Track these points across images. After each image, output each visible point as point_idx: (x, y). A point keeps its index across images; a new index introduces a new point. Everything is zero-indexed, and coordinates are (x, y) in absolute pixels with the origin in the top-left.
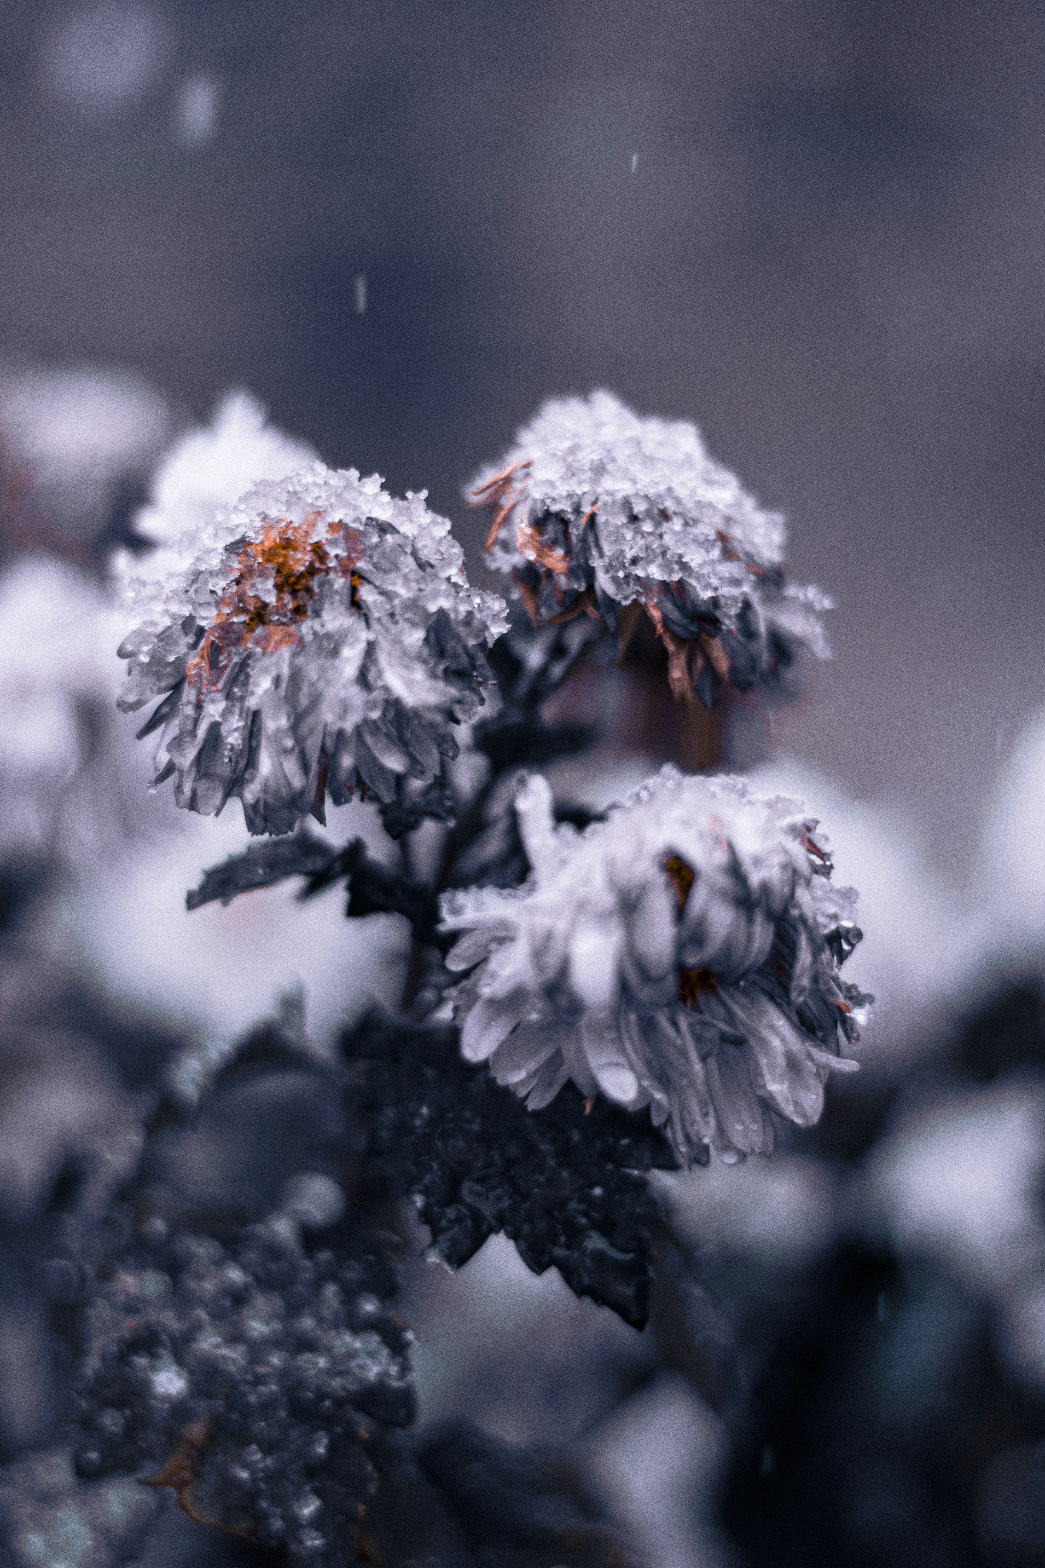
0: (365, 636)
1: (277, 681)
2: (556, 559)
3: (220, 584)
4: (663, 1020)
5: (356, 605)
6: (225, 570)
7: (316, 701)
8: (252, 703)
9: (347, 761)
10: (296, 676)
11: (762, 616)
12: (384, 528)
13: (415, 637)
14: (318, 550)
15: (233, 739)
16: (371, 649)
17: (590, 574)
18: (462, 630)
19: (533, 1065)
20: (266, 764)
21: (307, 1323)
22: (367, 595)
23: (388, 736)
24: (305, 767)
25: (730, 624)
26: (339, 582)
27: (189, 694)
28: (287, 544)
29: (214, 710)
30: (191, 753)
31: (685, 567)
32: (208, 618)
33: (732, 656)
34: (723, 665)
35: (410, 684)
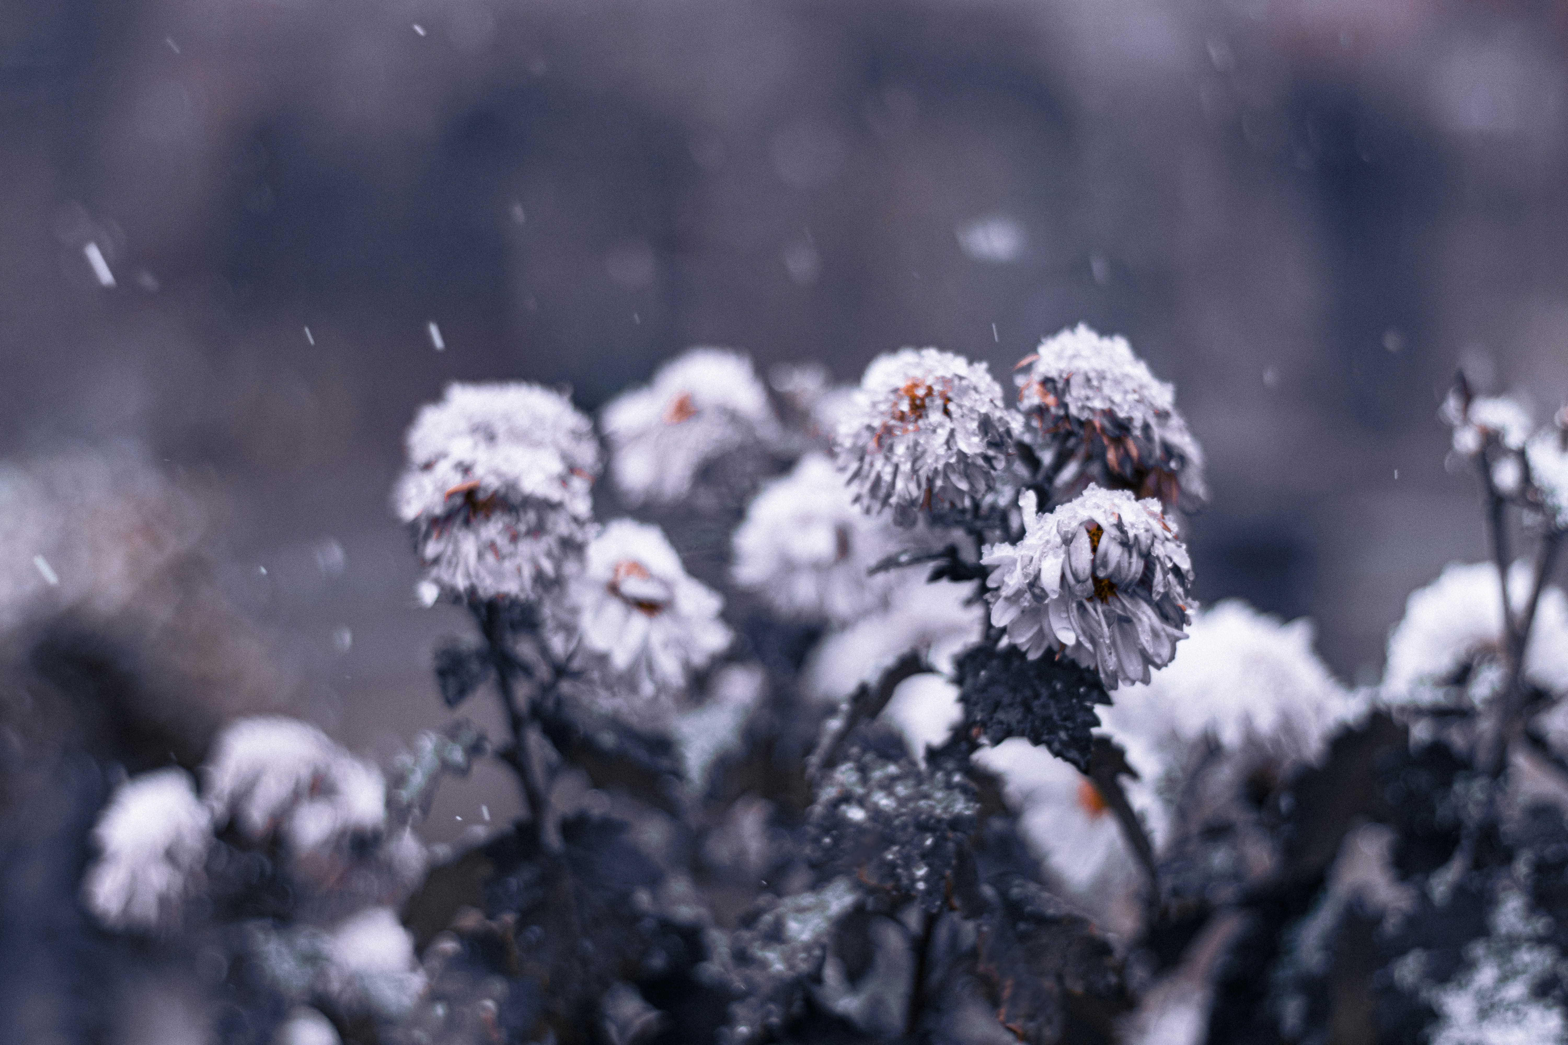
0: (949, 425)
1: (908, 448)
2: (1051, 400)
3: (883, 407)
4: (1089, 606)
5: (947, 412)
6: (887, 400)
7: (924, 453)
8: (895, 459)
9: (939, 483)
10: (916, 444)
11: (1157, 433)
12: (961, 378)
13: (974, 425)
14: (930, 389)
15: (887, 477)
16: (952, 433)
17: (1066, 406)
18: (997, 424)
19: (1030, 634)
20: (900, 485)
21: (925, 788)
22: (952, 407)
23: (960, 473)
24: (919, 486)
25: (1137, 433)
26: (939, 402)
27: (868, 459)
28: (915, 386)
29: (879, 464)
30: (868, 485)
31: (1112, 402)
32: (877, 423)
33: (1139, 449)
34: (1134, 452)
35: (969, 445)
